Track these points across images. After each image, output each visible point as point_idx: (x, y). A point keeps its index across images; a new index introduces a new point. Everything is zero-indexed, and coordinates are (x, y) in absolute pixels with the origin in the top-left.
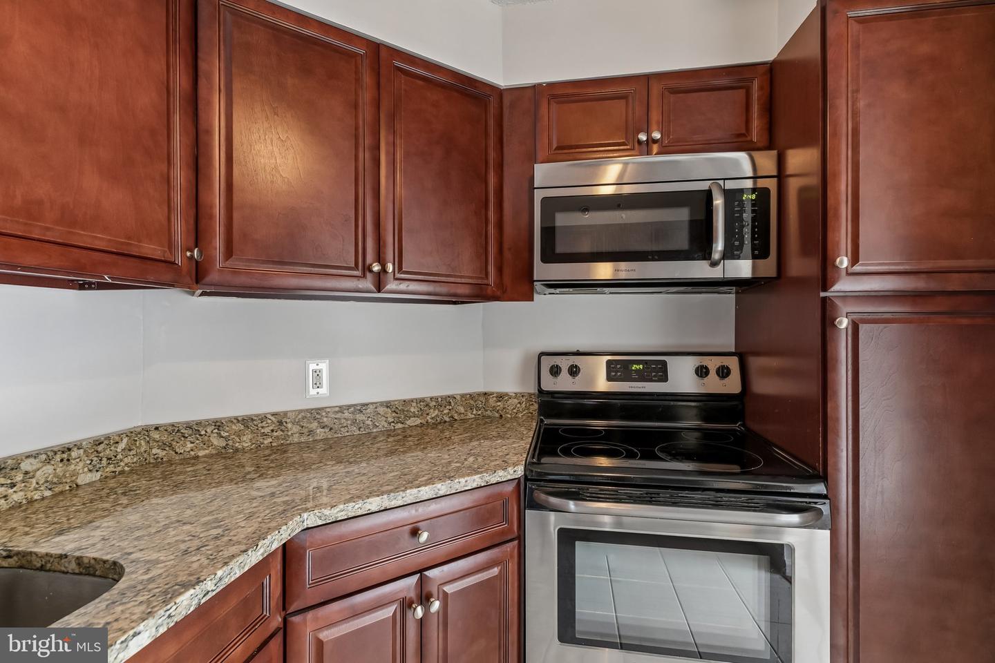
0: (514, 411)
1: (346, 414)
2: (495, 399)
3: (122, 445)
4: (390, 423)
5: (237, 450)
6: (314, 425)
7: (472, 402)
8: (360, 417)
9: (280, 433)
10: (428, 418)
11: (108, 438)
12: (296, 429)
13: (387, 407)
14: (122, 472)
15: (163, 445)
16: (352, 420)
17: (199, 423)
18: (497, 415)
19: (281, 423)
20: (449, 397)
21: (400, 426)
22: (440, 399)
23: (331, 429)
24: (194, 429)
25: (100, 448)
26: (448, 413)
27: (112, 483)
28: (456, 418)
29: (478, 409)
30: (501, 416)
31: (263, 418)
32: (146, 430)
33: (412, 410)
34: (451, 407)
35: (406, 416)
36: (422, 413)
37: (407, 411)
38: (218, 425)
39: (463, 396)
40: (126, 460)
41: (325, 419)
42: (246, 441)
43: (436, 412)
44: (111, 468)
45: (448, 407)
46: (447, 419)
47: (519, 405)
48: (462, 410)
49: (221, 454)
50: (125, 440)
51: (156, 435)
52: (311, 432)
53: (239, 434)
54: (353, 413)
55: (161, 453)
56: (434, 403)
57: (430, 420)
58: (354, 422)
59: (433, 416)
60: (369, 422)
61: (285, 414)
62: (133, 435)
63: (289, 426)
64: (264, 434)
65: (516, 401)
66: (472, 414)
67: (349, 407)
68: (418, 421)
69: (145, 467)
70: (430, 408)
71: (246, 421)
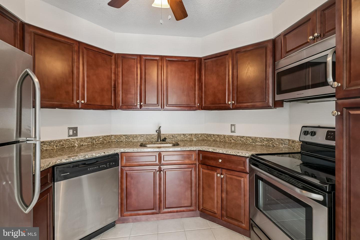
0: (298, 147)
1: (239, 138)
2: (291, 142)
3: (200, 136)
4: (251, 143)
5: (217, 141)
6: (231, 139)
7: (282, 142)
8: (242, 139)
9: (224, 139)
10: (264, 143)
11: (197, 134)
12: (227, 139)
13: (250, 138)
14: (200, 140)
15: (206, 137)
16: (240, 140)
17: (211, 134)
18: (292, 148)
19: (224, 137)
20: (272, 138)
21: (254, 144)
22: (268, 139)
23: (235, 141)
24: (210, 135)
25: (196, 135)
26: (272, 144)
27: (198, 141)
28: (275, 146)
29: (285, 144)
30: (293, 148)
31: (221, 135)
32: (204, 134)
33: (258, 140)
34: (272, 142)
35: (256, 141)
36: (261, 142)
37: (256, 140)
38: (214, 135)
39: (278, 139)
40: (201, 138)
41: (234, 138)
42: (218, 140)
43: (267, 142)
44: (198, 139)
45: (271, 142)
46: (271, 145)
47: (299, 146)
48: (278, 144)
49: (214, 141)
50: (200, 135)
51: (205, 135)
52: (230, 140)
53: (217, 138)
54: (240, 138)
55: (206, 139)
56: (266, 140)
57: (264, 144)
58: (241, 140)
59: (265, 143)
60: (245, 141)
61: (225, 135)
62: (202, 134)
63: (226, 138)
64: (221, 139)
65: (298, 144)
66: (282, 146)
67: (239, 136)
68: (260, 144)
69: (203, 140)
70: (264, 141)
71: (218, 135)
